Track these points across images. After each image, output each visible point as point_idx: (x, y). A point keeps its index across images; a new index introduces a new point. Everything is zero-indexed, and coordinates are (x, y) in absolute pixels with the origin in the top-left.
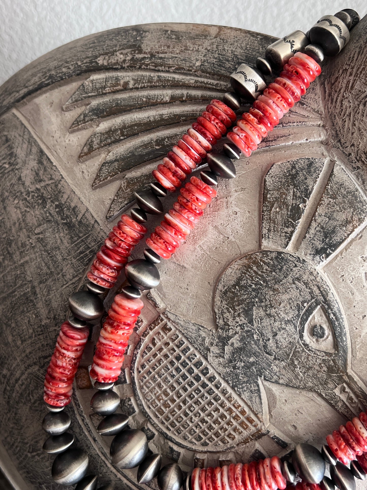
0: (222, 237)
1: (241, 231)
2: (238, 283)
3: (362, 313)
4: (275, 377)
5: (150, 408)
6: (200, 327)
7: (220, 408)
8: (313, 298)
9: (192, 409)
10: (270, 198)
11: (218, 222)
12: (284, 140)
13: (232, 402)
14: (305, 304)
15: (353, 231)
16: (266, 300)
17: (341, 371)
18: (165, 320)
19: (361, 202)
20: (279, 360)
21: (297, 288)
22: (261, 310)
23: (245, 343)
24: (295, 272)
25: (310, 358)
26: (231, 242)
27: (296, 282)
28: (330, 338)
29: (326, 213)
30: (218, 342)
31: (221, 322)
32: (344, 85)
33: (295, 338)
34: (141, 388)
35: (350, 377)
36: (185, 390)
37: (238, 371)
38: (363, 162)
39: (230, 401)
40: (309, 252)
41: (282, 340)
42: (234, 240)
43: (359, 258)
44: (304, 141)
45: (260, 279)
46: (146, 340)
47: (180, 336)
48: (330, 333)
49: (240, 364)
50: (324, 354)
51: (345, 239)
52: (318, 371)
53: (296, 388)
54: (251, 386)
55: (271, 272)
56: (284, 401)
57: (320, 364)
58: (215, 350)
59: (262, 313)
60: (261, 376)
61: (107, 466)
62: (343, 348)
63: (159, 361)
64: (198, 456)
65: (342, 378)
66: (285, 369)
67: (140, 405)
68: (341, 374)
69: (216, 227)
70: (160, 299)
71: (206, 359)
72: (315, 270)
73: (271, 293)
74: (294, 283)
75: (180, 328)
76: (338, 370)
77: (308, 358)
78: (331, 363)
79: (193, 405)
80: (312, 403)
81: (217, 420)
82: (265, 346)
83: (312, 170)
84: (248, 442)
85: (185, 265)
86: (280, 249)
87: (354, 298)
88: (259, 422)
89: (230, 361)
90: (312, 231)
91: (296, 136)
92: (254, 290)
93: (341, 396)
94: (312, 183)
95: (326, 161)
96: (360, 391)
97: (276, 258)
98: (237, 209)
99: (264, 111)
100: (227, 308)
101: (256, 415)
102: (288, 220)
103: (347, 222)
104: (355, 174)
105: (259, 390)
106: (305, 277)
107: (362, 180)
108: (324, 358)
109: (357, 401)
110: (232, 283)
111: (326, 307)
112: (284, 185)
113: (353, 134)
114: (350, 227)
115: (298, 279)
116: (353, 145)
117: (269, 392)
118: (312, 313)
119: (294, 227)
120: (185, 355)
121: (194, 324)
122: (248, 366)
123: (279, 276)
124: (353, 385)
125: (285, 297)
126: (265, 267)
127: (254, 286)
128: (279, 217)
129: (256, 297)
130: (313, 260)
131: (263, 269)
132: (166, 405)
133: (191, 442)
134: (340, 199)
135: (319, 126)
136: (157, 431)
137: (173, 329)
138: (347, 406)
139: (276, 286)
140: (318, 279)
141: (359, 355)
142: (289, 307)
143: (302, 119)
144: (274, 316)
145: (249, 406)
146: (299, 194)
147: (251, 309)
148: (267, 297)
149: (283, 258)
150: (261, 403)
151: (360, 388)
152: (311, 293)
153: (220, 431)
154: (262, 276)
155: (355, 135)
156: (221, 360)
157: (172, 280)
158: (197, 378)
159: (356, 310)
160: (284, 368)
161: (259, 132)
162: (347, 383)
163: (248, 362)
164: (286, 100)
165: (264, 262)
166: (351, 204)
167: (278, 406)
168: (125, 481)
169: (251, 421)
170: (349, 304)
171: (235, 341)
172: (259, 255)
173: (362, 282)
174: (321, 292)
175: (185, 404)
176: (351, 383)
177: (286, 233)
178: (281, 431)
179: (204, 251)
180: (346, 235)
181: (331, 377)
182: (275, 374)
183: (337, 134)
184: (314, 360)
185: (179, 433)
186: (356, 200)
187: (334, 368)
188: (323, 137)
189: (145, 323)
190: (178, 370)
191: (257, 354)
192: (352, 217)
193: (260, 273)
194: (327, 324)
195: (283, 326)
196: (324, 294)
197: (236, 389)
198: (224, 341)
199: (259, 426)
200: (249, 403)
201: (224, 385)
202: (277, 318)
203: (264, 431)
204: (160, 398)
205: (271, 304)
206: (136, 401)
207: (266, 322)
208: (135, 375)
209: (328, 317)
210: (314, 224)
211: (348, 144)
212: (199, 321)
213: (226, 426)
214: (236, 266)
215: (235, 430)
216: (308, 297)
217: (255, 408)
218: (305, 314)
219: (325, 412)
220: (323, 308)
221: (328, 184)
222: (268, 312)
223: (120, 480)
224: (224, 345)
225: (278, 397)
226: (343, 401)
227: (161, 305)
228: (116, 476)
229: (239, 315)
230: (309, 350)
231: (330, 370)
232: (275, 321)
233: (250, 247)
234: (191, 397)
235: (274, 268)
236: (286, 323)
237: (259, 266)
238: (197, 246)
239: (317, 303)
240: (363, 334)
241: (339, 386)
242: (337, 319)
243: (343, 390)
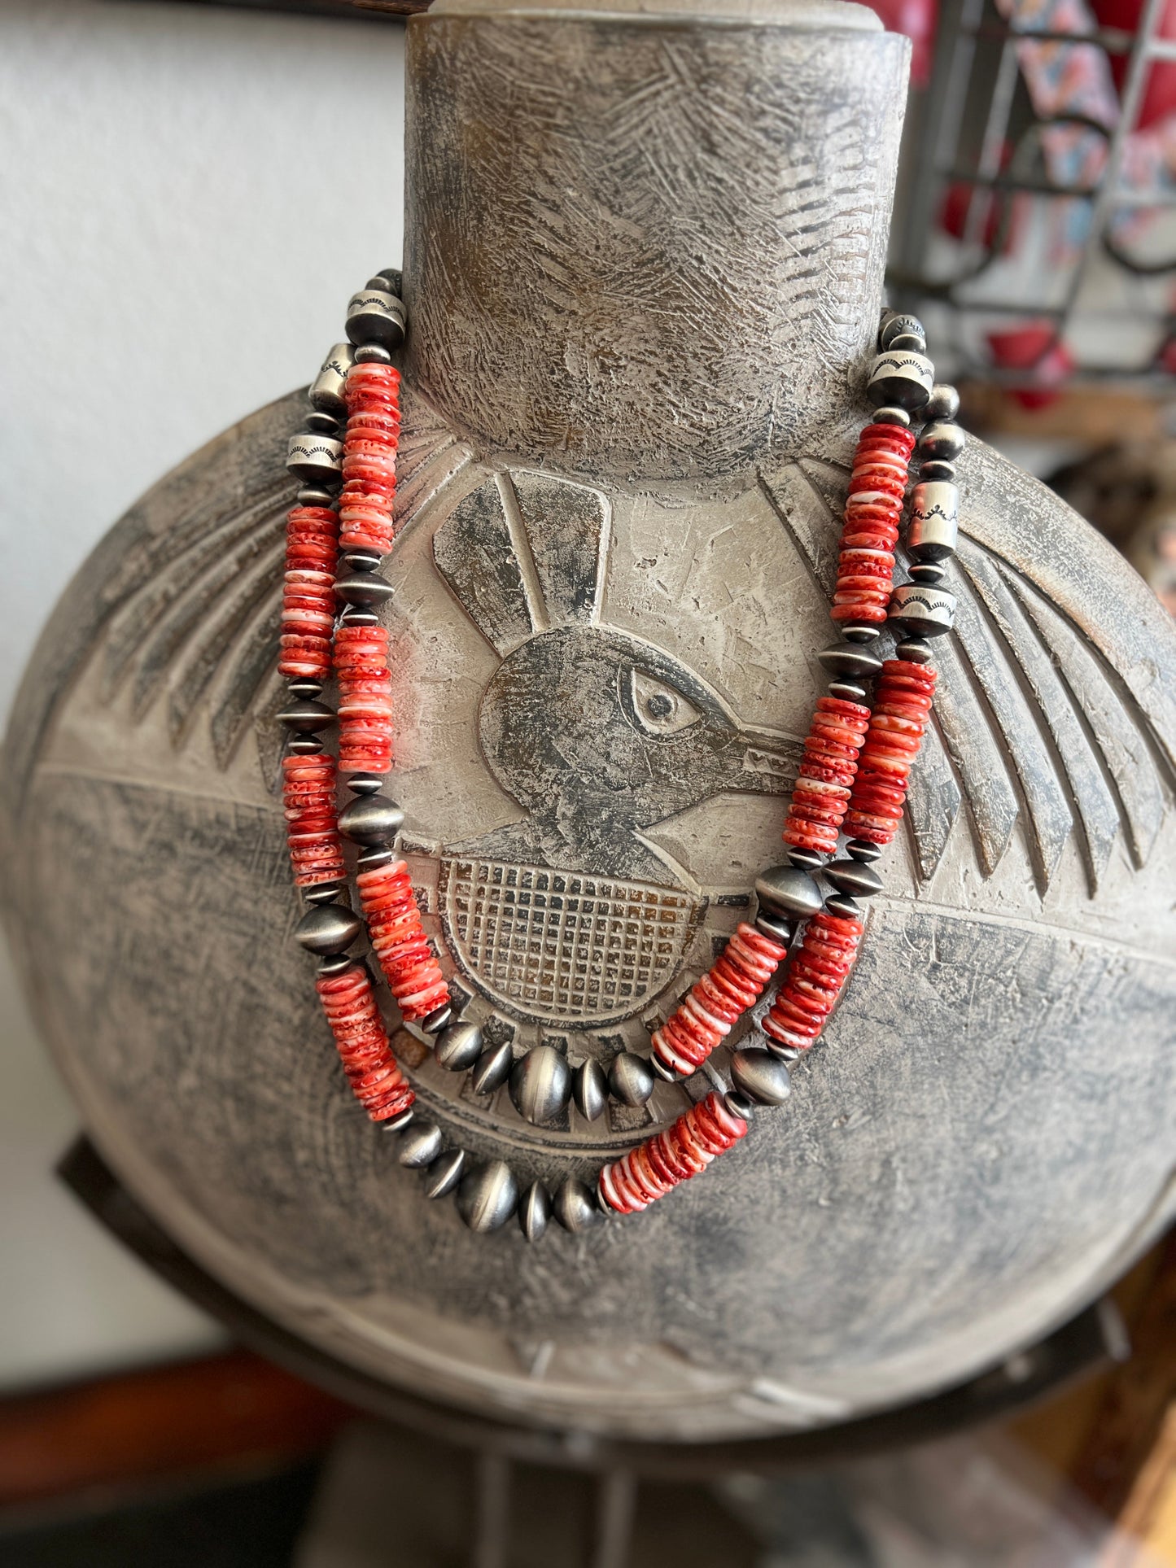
0: (441, 685)
1: (460, 658)
2: (507, 729)
3: (696, 637)
4: (653, 814)
5: (528, 1005)
6: (504, 830)
7: (617, 919)
8: (616, 667)
9: (583, 953)
10: (462, 584)
11: (421, 670)
12: (423, 495)
13: (627, 896)
14: (614, 684)
15: (598, 540)
16: (560, 720)
17: (730, 735)
18: (453, 861)
19: (579, 496)
20: (639, 785)
21: (587, 671)
22: (564, 738)
23: (578, 801)
24: (568, 653)
25: (676, 750)
26: (458, 683)
27: (579, 664)
28: (681, 702)
29: (547, 545)
30: (543, 830)
31: (526, 798)
32: (441, 367)
33: (636, 740)
34: (495, 985)
35: (748, 734)
36: (553, 934)
37: (600, 846)
38: (540, 443)
39: (623, 898)
40: (565, 612)
42: (459, 677)
43: (635, 568)
44: (448, 478)
45: (530, 699)
46: (449, 910)
47: (489, 865)
48: (676, 696)
49: (595, 835)
50: (690, 730)
51: (597, 558)
52: (701, 759)
53: (691, 806)
54: (633, 853)
55: (537, 677)
56: (692, 838)
57: (696, 747)
58: (547, 843)
59: (569, 741)
60: (634, 829)
61: (541, 1154)
62: (707, 701)
63: (489, 925)
64: (647, 1018)
65: (740, 743)
66: (657, 792)
67: (511, 1014)
68: (734, 738)
69: (423, 679)
70: (425, 840)
71: (547, 866)
72: (590, 628)
73: (559, 704)
74: (578, 668)
75: (481, 854)
76: (725, 737)
77: (673, 752)
78: (709, 734)
79: (581, 946)
80: (730, 810)
81: (627, 940)
82: (607, 783)
83: (487, 504)
84: (693, 936)
85: (423, 764)
86: (526, 638)
87: (670, 627)
88: (684, 896)
89: (580, 841)
90: (548, 582)
91: (434, 479)
92: (534, 719)
93: (759, 770)
94: (500, 521)
95: (496, 479)
96: (779, 743)
97: (530, 653)
98: (433, 633)
99: (362, 475)
100: (519, 774)
101: (671, 888)
102: (506, 592)
103: (582, 535)
104: (545, 467)
105: (647, 850)
106: (585, 649)
107: (559, 466)
108: (694, 735)
109: (786, 760)
110: (500, 733)
111: (642, 665)
112: (466, 552)
113: (499, 418)
114: (591, 539)
115: (579, 658)
116: (511, 432)
117: (661, 841)
118: (631, 688)
119: (521, 595)
120: (514, 885)
121: (494, 833)
122: (607, 829)
123: (552, 673)
124: (761, 741)
125: (581, 695)
126: (525, 677)
127: (530, 715)
128: (493, 598)
129: (544, 726)
130: (578, 618)
131: (524, 682)
132: (546, 980)
133: (621, 1005)
134: (550, 513)
135: (454, 443)
136: (563, 1029)
137: (473, 864)
138: (776, 776)
139: (559, 690)
140: (604, 638)
141: (737, 696)
142: (595, 704)
143: (425, 453)
144: (587, 733)
145: (652, 884)
146: (494, 549)
147: (551, 748)
148: (558, 713)
149: (538, 647)
150: (665, 865)
151: (774, 737)
152: (609, 662)
153: (644, 954)
154: (530, 692)
155: (502, 416)
156: (566, 849)
157: (421, 799)
158: (556, 904)
159: (685, 640)
160: (654, 791)
161: (375, 507)
162: (752, 746)
163: (603, 823)
164: (380, 440)
165: (518, 672)
166: (570, 509)
167: (690, 852)
168: (584, 1154)
169: (670, 903)
170: (671, 640)
171: (564, 808)
172: (506, 668)
173: (663, 598)
174: (620, 651)
175: (569, 956)
176: (757, 743)
177: (517, 611)
178: (723, 884)
179: (433, 723)
180: (593, 552)
181: (723, 753)
182: (650, 810)
183: (483, 435)
184: (684, 749)
185: (595, 1006)
186: (571, 498)
187: (718, 738)
188: (469, 454)
189: (430, 889)
190: (522, 915)
191: (605, 801)
192: (583, 524)
193: (524, 690)
194: (663, 687)
195: (609, 735)
196: (626, 650)
197: (616, 873)
198: (549, 822)
199: (689, 902)
200: (648, 878)
201: (597, 882)
202: (592, 731)
203: (700, 903)
204: (530, 976)
205: (570, 720)
206: (502, 1011)
207: (583, 748)
208: (473, 974)
209: (655, 677)
210: (543, 572)
211: (505, 436)
212: (499, 824)
213: (645, 939)
214: (487, 708)
215: (662, 934)
216: (610, 671)
217: (662, 879)
218: (622, 696)
219: (759, 810)
220: (639, 671)
221: (521, 507)
222: (575, 734)
223: (576, 1159)
224: (554, 826)
225: (679, 839)
226: (766, 774)
227: (433, 845)
228: (565, 1158)
229: (542, 769)
230: (667, 740)
231: (715, 744)
232: (593, 738)
233: (486, 667)
234: (568, 938)
235: (537, 670)
236: (609, 730)
237: (517, 683)
238: (418, 725)
239: (627, 670)
240: (720, 664)
241: (746, 758)
242: (669, 670)
243: (755, 759)
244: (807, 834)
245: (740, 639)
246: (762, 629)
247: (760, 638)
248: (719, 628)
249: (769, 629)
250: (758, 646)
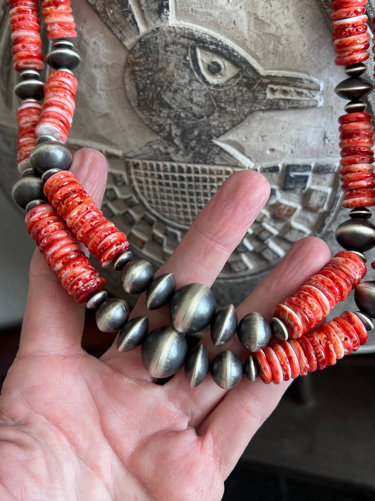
0: (104, 69)
1: (109, 52)
2: (139, 90)
3: (230, 21)
4: (221, 129)
6: (149, 144)
7: (213, 184)
8: (187, 48)
9: (200, 201)
10: (100, 10)
11: (94, 62)
13: (215, 173)
14: (188, 58)
16: (164, 83)
17: (258, 79)
18: (131, 161)
20: (210, 115)
21: (172, 53)
22: (168, 93)
23: (182, 126)
24: (160, 43)
25: (228, 92)
26: (112, 66)
27: (168, 49)
28: (227, 63)
30: (168, 143)
31: (156, 127)
33: (205, 89)
34: (164, 216)
35: (268, 77)
36: (183, 193)
37: (197, 149)
39: (213, 174)
40: (155, 18)
41: (199, 99)
42: (111, 63)
45: (147, 73)
46: (135, 183)
47: (147, 162)
48: (223, 60)
49: (193, 143)
50: (234, 80)
52: (242, 95)
53: (241, 122)
54: (214, 151)
55: (147, 60)
56: (245, 139)
57: (238, 89)
58: (171, 150)
59: (170, 94)
60: (212, 138)
62: (241, 61)
63: (154, 190)
65: (263, 83)
68: (259, 81)
69: (95, 66)
70: (117, 150)
71: (173, 161)
72: (170, 27)
73: (161, 74)
74: (167, 51)
75: (142, 157)
76: (254, 81)
77: (226, 94)
78: (245, 80)
79: (198, 198)
80: (264, 121)
82: (194, 115)
85: (106, 112)
86: (138, 37)
87: (215, 17)
89: (186, 147)
92: (151, 84)
93: (276, 97)
96: (285, 79)
97: (141, 46)
98: (93, 40)
101: (236, 166)
102: (123, 12)
105: (221, 148)
106: (169, 39)
108: (236, 82)
109: (291, 89)
110: (136, 93)
111: (201, 45)
115: (167, 45)
117: (228, 143)
118: (197, 59)
119: (130, 11)
120: (160, 171)
121: (146, 146)
122: (199, 140)
123: (154, 57)
124: (276, 80)
125: (171, 67)
126: (142, 60)
127: (148, 82)
128: (117, 16)
129: (156, 87)
130: (162, 21)
131: (141, 64)
132: (186, 213)
137: (140, 162)
138: (286, 100)
139: (160, 66)
140: (178, 31)
141: (259, 54)
142: (180, 72)
144: (178, 89)
145: (226, 165)
147: (162, 100)
148: (162, 79)
149: (145, 42)
150: (231, 156)
151: (283, 77)
152: (183, 46)
154: (146, 69)
156: (181, 152)
158: (182, 179)
159: (224, 24)
160: (220, 117)
162: (271, 84)
163: (196, 137)
165: (139, 58)
167: (245, 147)
170: (216, 25)
171: (175, 131)
172: (131, 56)
175: (193, 202)
176: (272, 80)
177: (130, 22)
178: (266, 161)
179: (106, 90)
181: (254, 91)
182: (219, 127)
184: (232, 91)
187: (250, 82)
189: (124, 174)
190: (167, 185)
191: (195, 125)
193: (143, 68)
194: (215, 56)
195: (190, 89)
196: (191, 36)
197: (208, 162)
198: (169, 138)
200: (224, 163)
201: (199, 167)
202: (181, 87)
204: (178, 211)
205: (169, 82)
206: (170, 227)
207: (178, 97)
208: (154, 211)
209: (209, 50)
212: (147, 140)
214: (127, 80)
216: (184, 51)
217: (231, 162)
218: (194, 65)
219: (280, 119)
220: (201, 48)
222: (173, 89)
224: (172, 141)
225: (239, 140)
226: (281, 99)
227: (119, 153)
229: (160, 111)
230: (222, 87)
231: (249, 86)
232: (182, 91)
233: (123, 57)
234: (191, 194)
235: (146, 55)
236: (190, 85)
237: (138, 64)
238: (99, 92)
239: (194, 49)
240: (246, 36)
241: (268, 91)
242: (217, 45)
243: (273, 91)
245: (257, 18)
246: (269, 9)
247: (268, 15)
248: (243, 14)
249: (273, 8)
250: (268, 21)
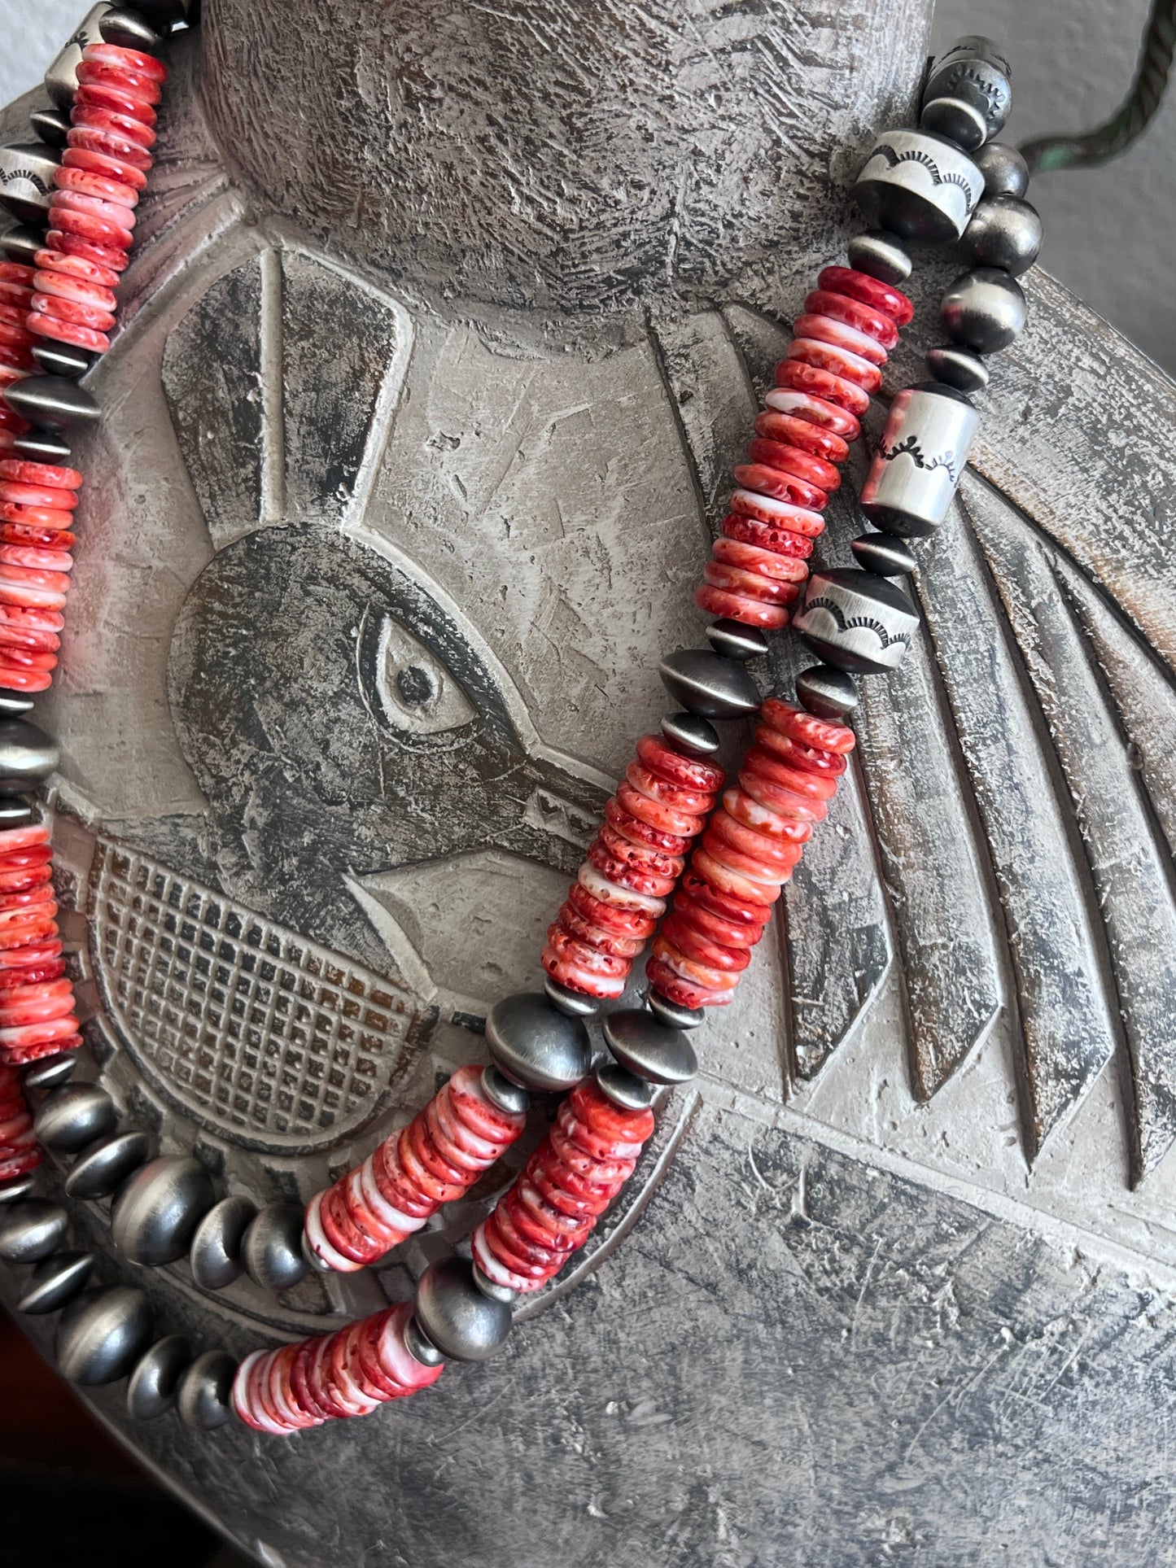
0: (138, 574)
1: (168, 536)
2: (200, 666)
3: (496, 583)
4: (376, 855)
5: (179, 1088)
6: (176, 820)
7: (305, 1003)
8: (361, 606)
9: (254, 1039)
10: (185, 419)
11: (118, 545)
13: (322, 972)
14: (354, 633)
15: (377, 388)
16: (270, 671)
17: (513, 760)
18: (110, 845)
19: (367, 308)
20: (361, 805)
21: (319, 602)
22: (271, 701)
23: (275, 805)
24: (298, 566)
25: (426, 763)
26: (160, 575)
27: (311, 588)
28: (448, 687)
29: (305, 382)
30: (223, 836)
31: (208, 781)
32: (215, 61)
33: (370, 731)
34: (143, 1045)
35: (542, 765)
36: (219, 997)
37: (295, 884)
38: (324, 210)
39: (315, 973)
40: (308, 498)
41: (345, 751)
42: (161, 565)
43: (426, 448)
44: (204, 244)
45: (237, 627)
46: (99, 917)
47: (151, 868)
48: (443, 675)
49: (290, 864)
50: (451, 736)
51: (370, 419)
52: (460, 788)
53: (434, 858)
54: (338, 909)
55: (251, 594)
56: (432, 909)
57: (456, 766)
58: (225, 858)
59: (277, 708)
60: (346, 871)
61: (192, 1301)
62: (486, 695)
63: (142, 954)
64: (333, 1162)
65: (526, 777)
66: (387, 822)
67: (160, 1092)
68: (517, 767)
69: (118, 558)
70: (86, 802)
71: (220, 892)
72: (337, 533)
73: (273, 645)
74: (308, 593)
75: (142, 847)
76: (504, 762)
77: (420, 766)
78: (479, 749)
79: (253, 1027)
80: (496, 880)
81: (315, 1039)
82: (318, 788)
83: (242, 298)
84: (408, 1063)
85: (99, 687)
86: (249, 527)
87: (459, 558)
88: (404, 997)
89: (267, 868)
90: (295, 443)
91: (187, 243)
92: (236, 660)
93: (549, 828)
94: (252, 329)
95: (263, 260)
96: (586, 790)
97: (249, 553)
98: (140, 488)
99: (63, 224)
100: (206, 740)
101: (385, 978)
102: (237, 447)
103: (357, 375)
104: (330, 251)
105: (359, 909)
107: (350, 253)
108: (456, 746)
109: (593, 821)
110: (189, 670)
111: (400, 612)
112: (200, 368)
113: (274, 158)
114: (367, 385)
115: (312, 578)
116: (288, 184)
117: (384, 899)
118: (376, 646)
119: (255, 455)
120: (177, 907)
121: (163, 820)
122: (307, 862)
123: (271, 594)
124: (559, 781)
125: (304, 639)
126: (237, 589)
127: (233, 652)
128: (219, 452)
129: (247, 674)
130: (324, 512)
131: (233, 598)
132: (204, 1061)
133: (298, 1131)
134: (320, 329)
135: (224, 189)
136: (222, 1139)
137: (132, 858)
138: (572, 845)
140: (354, 553)
141: (541, 698)
142: (321, 658)
143: (185, 198)
144: (303, 702)
145: (359, 963)
146: (236, 372)
147: (251, 713)
148: (269, 660)
149: (261, 546)
150: (381, 941)
151: (581, 781)
152: (353, 595)
153: (337, 1067)
154: (238, 616)
155: (279, 158)
156: (249, 876)
157: (89, 741)
158: (226, 953)
159: (478, 586)
160: (383, 820)
161: (75, 278)
162: (547, 786)
163: (303, 849)
164: (99, 171)
165: (228, 579)
166: (349, 327)
167: (426, 931)
168: (246, 1323)
169: (383, 1000)
170: (456, 579)
171: (254, 812)
172: (215, 568)
173: (457, 507)
174: (371, 580)
175: (235, 1035)
176: (551, 777)
177: (246, 480)
178: (469, 994)
179: (119, 630)
180: (366, 408)
181: (495, 787)
182: (373, 848)
183: (256, 182)
184: (437, 764)
185: (263, 1121)
186: (354, 308)
187: (492, 760)
188: (238, 209)
189: (80, 876)
190: (182, 954)
191: (312, 817)
192: (362, 355)
193: (231, 611)
194: (426, 657)
195: (332, 714)
196: (381, 579)
197: (312, 933)
198: (231, 825)
199: (409, 1006)
200: (354, 953)
201: (284, 937)
202: (310, 701)
203: (425, 1015)
204: (185, 1048)
205: (283, 675)
206: (149, 1084)
207: (294, 724)
208: (118, 1019)
209: (415, 635)
210: (292, 425)
211: (281, 190)
212: (174, 809)
213: (341, 1045)
214: (182, 625)
215: (365, 1044)
216: (351, 610)
217: (375, 962)
218: (363, 656)
219: (541, 892)
220: (396, 619)
221: (284, 312)
222: (287, 698)
223: (233, 1324)
224: (238, 834)
225: (411, 905)
226: (557, 837)
227: (89, 812)
228: (219, 1316)
229: (234, 743)
230: (415, 744)
231: (486, 769)
232: (310, 712)
233: (198, 562)
234: (237, 1009)
235: (252, 582)
236: (335, 705)
237: (223, 596)
238: (101, 627)
239: (378, 616)
240: (523, 639)
241: (532, 803)
242: (439, 630)
243: (544, 807)
244: (563, 959)
245: (564, 603)
246: (601, 594)
247: (595, 607)
248: (532, 578)
249: (613, 595)
250: (590, 621)
